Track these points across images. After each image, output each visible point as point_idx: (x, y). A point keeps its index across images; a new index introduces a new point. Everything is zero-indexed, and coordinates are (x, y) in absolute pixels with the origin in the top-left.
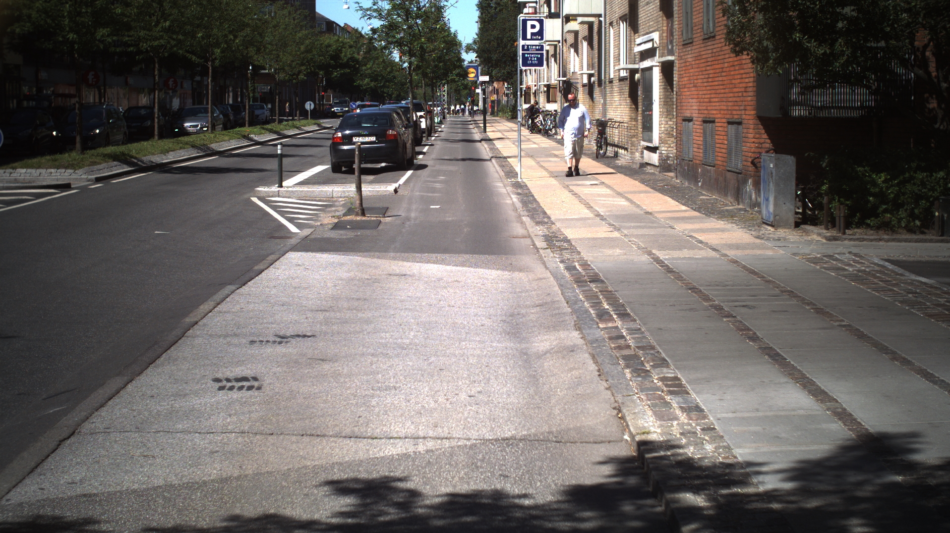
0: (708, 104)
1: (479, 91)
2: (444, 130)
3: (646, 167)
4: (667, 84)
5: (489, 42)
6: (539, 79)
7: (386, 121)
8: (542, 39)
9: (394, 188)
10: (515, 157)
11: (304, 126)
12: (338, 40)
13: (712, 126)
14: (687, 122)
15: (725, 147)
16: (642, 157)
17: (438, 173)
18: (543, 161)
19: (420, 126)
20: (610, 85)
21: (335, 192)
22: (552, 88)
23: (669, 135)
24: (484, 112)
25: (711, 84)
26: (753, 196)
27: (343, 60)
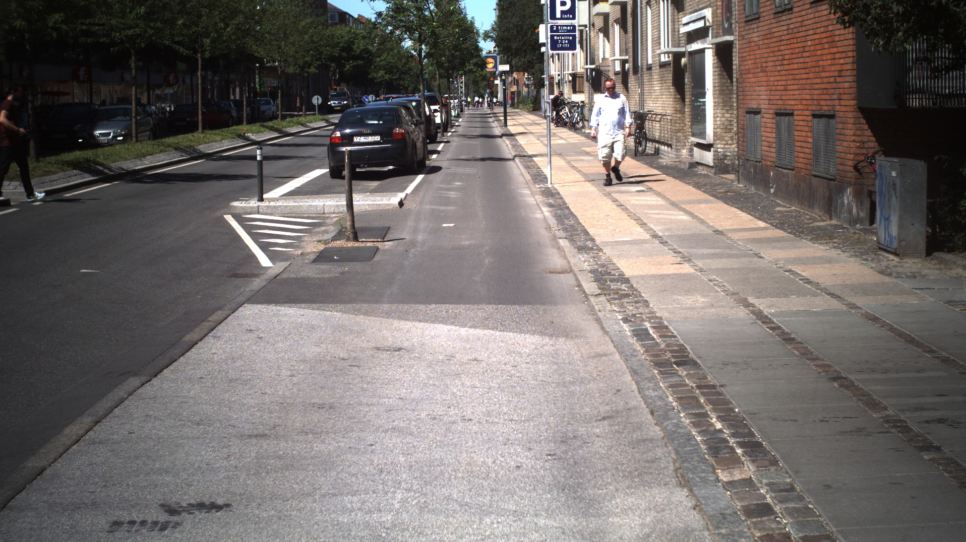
0: (783, 93)
1: (497, 82)
2: (462, 124)
3: (696, 167)
4: (723, 70)
5: (508, 30)
6: (562, 68)
7: (391, 117)
8: (574, 18)
9: (399, 200)
10: (541, 155)
11: (311, 122)
12: (350, 31)
13: (789, 120)
14: (752, 115)
15: (810, 145)
16: (692, 156)
17: (454, 177)
18: (574, 161)
19: (434, 121)
20: (648, 72)
21: (327, 206)
22: (579, 77)
23: (727, 129)
24: (504, 104)
25: (786, 67)
26: (854, 210)
27: (355, 52)
